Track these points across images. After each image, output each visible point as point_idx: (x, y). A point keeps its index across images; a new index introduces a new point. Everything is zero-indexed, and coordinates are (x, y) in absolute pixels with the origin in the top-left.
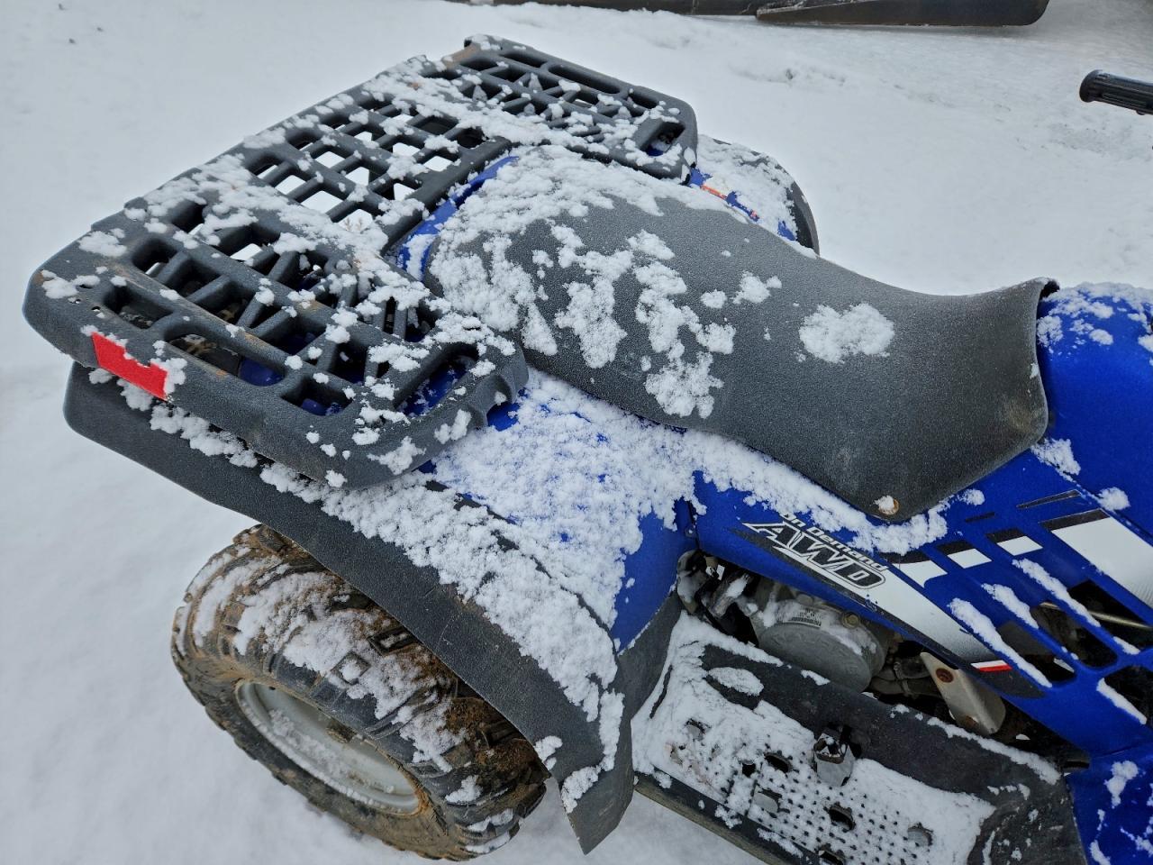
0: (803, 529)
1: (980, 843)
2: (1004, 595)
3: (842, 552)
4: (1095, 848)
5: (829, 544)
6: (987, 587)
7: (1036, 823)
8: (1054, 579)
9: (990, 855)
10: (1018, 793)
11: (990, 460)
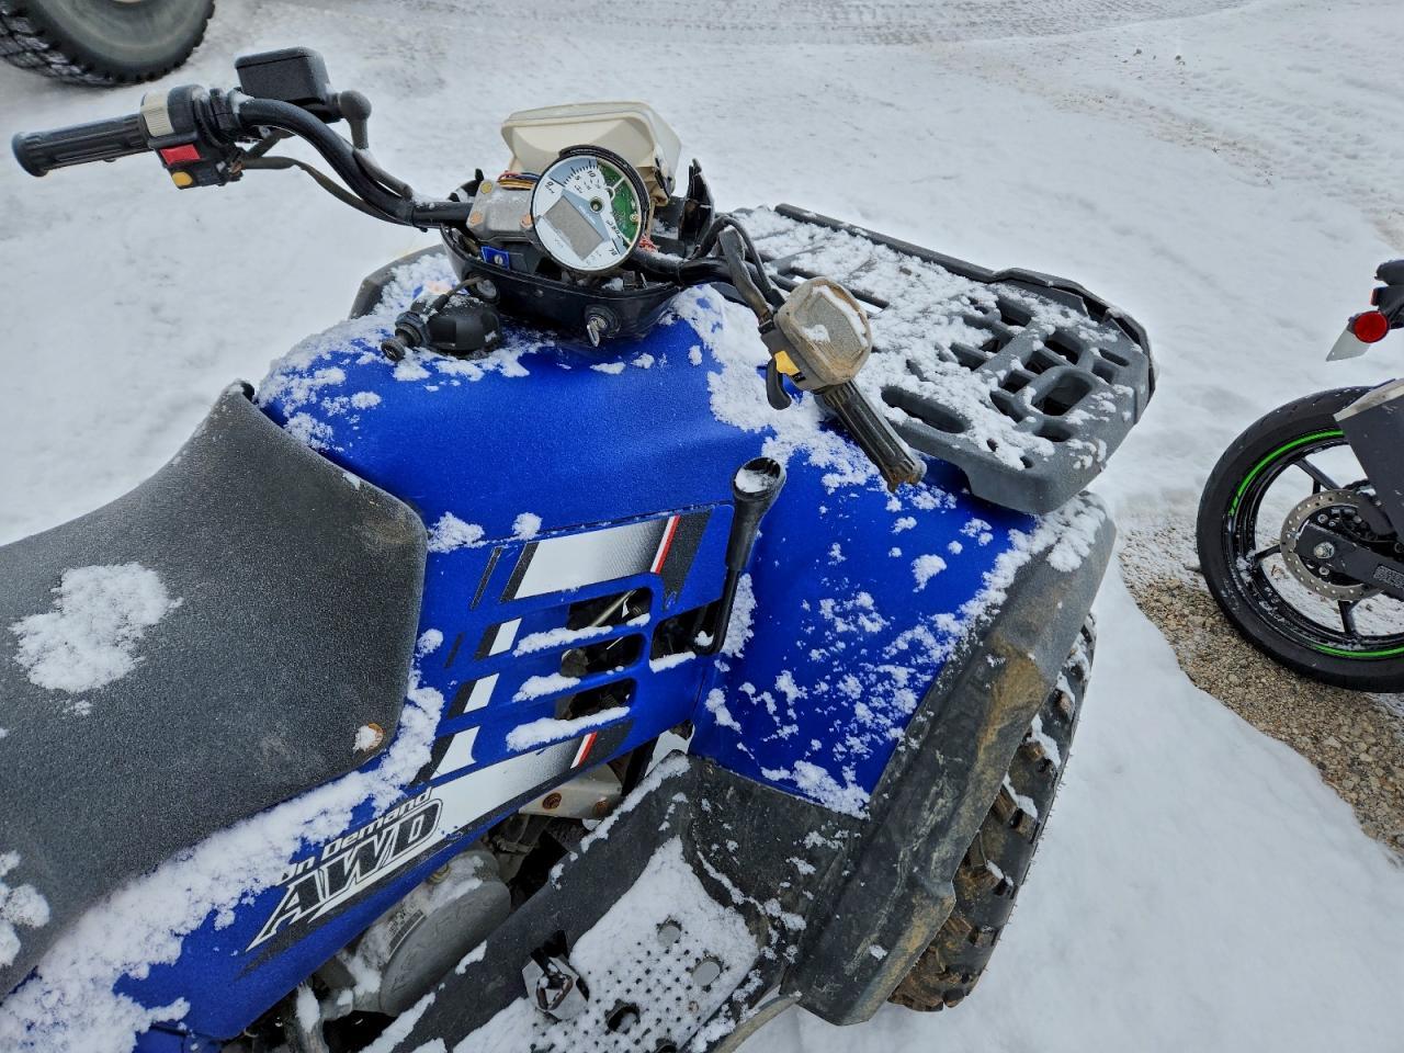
0: (317, 865)
1: (701, 873)
2: (535, 687)
3: (378, 832)
4: (766, 772)
5: (358, 842)
6: (518, 697)
7: (715, 808)
8: (553, 631)
9: (718, 871)
10: (679, 805)
11: (411, 595)
